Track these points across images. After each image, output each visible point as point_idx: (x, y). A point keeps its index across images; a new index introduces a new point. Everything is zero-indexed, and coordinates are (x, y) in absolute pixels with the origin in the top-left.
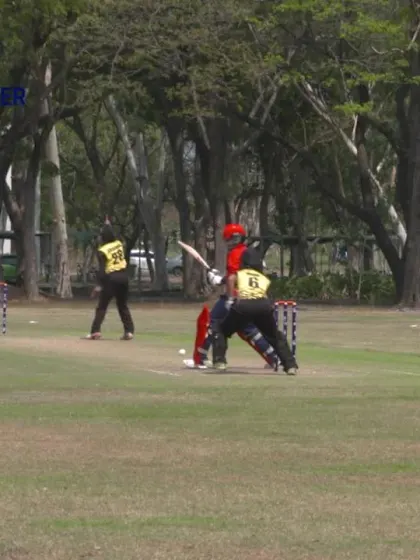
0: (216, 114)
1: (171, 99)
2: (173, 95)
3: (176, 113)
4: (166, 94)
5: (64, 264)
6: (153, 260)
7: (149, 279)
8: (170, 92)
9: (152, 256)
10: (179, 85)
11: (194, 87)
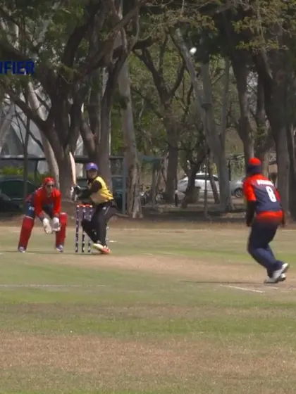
0: (280, 46)
1: (239, 32)
2: (241, 29)
3: (243, 45)
4: (233, 27)
5: (135, 186)
6: (217, 183)
7: (213, 200)
8: (237, 25)
9: (216, 179)
10: (246, 18)
11: (260, 20)
